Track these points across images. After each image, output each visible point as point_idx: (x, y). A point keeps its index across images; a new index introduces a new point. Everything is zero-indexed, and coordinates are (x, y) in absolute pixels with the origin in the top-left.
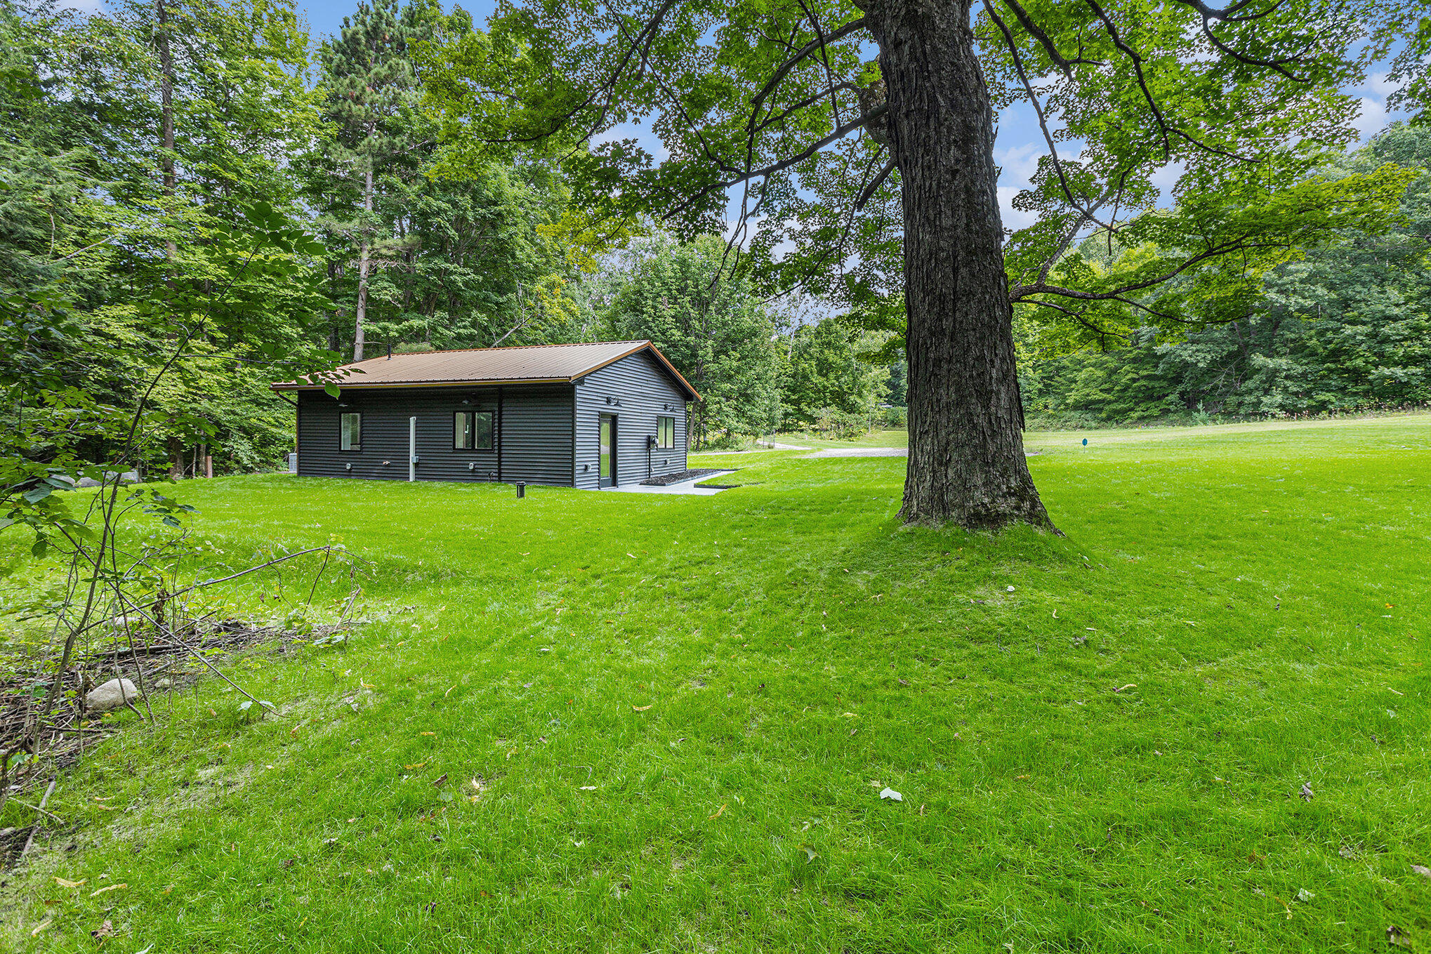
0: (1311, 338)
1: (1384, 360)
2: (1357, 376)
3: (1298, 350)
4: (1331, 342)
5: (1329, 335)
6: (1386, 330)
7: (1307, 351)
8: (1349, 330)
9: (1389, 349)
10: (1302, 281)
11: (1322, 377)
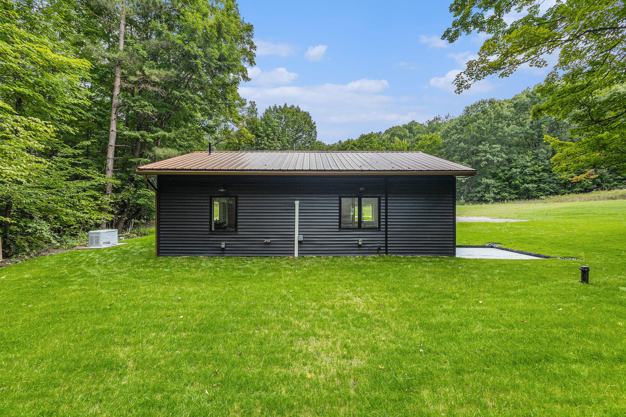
0: (500, 173)
1: (525, 182)
2: (516, 187)
3: (494, 176)
4: (507, 174)
5: (506, 172)
6: (526, 171)
7: (497, 177)
8: (514, 170)
9: (526, 177)
10: (498, 152)
11: (504, 187)
